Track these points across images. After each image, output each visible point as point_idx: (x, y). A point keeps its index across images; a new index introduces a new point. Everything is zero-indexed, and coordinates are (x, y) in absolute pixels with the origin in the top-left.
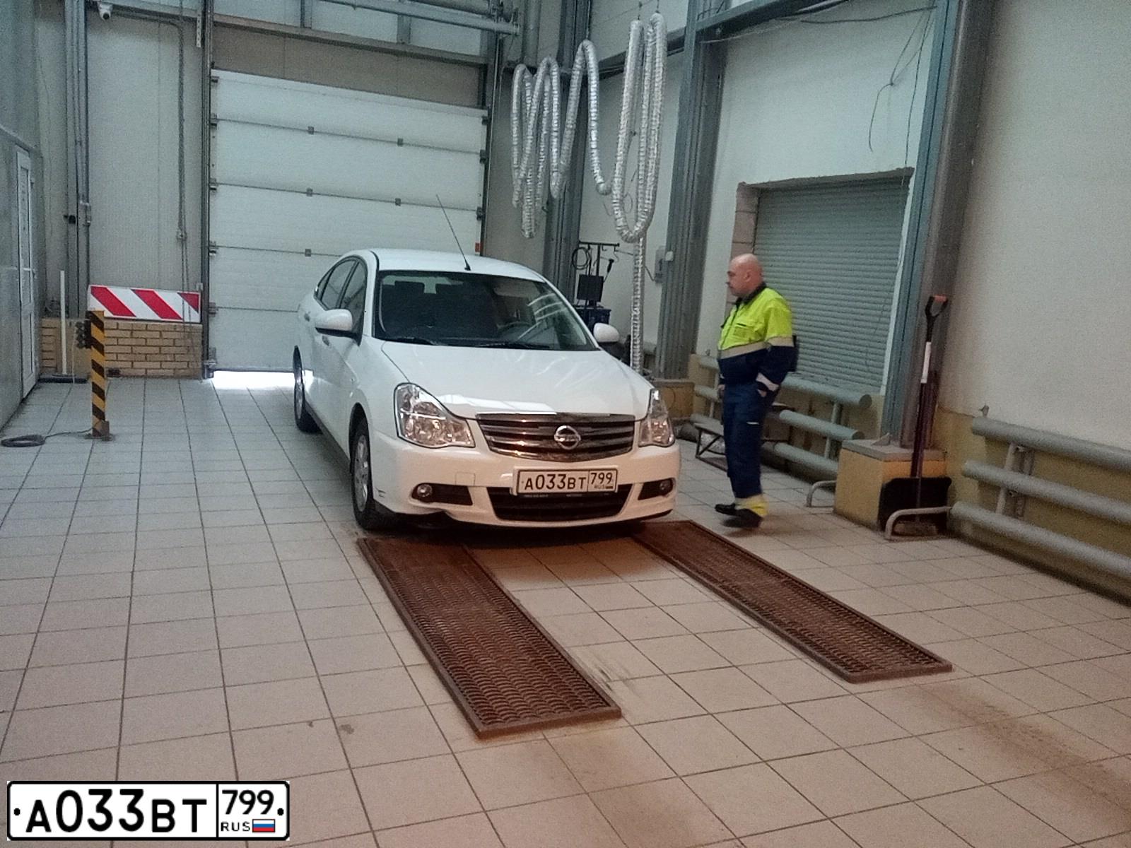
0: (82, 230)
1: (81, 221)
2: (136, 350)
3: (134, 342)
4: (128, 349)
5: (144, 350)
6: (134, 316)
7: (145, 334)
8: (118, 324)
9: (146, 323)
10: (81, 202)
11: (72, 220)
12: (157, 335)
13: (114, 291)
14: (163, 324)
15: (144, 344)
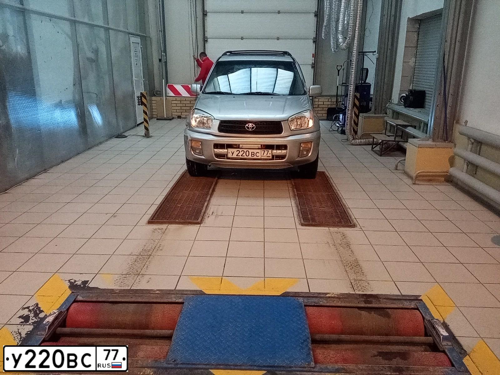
0: (164, 64)
1: (163, 61)
2: (183, 108)
3: (181, 105)
4: (180, 108)
5: (185, 108)
6: (182, 95)
7: (185, 102)
8: (176, 99)
9: (186, 98)
10: (163, 54)
11: (160, 60)
12: (189, 102)
13: (175, 86)
14: (191, 98)
15: (185, 106)
